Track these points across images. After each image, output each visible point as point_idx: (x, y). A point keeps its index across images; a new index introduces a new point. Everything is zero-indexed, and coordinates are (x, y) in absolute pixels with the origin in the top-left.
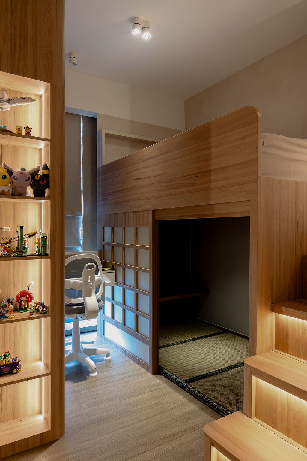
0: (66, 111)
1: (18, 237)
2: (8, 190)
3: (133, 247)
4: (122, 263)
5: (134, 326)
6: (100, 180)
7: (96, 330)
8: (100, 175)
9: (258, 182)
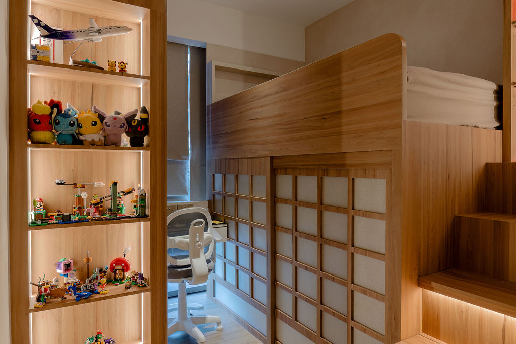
0: (168, 40)
1: (111, 196)
2: (99, 139)
3: (247, 198)
4: (235, 217)
5: (248, 291)
6: (210, 120)
7: (206, 291)
8: (210, 114)
9: (403, 127)
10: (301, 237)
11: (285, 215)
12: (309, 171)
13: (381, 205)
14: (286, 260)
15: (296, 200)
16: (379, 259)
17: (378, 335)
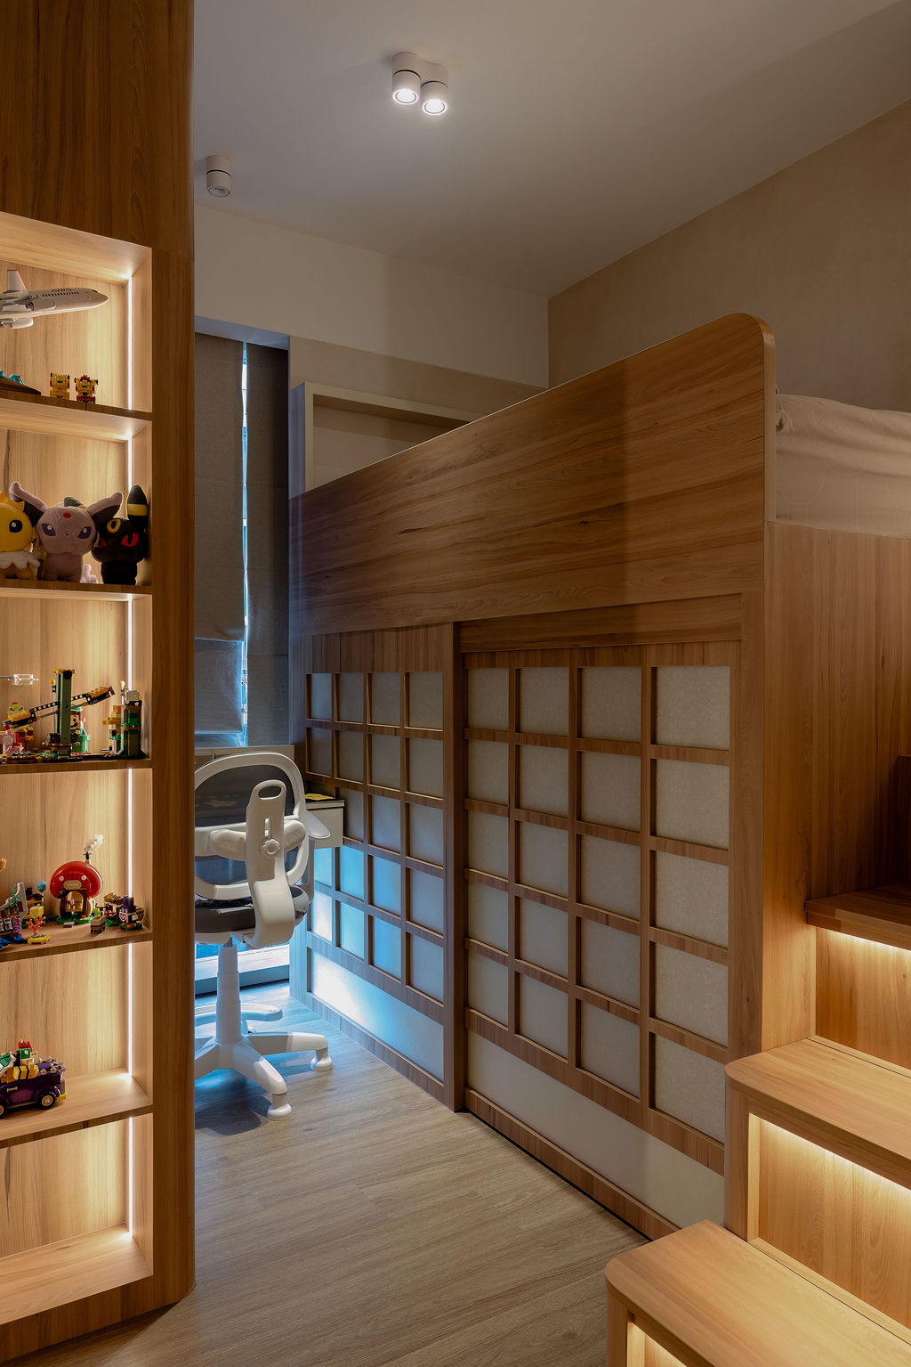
0: (197, 329)
1: (58, 703)
2: (28, 564)
3: (395, 731)
4: (365, 781)
5: (397, 968)
6: (300, 535)
7: (288, 979)
8: (300, 519)
9: (766, 538)
10: (528, 821)
11: (490, 772)
12: (548, 656)
13: (718, 731)
14: (492, 883)
15: (518, 730)
16: (713, 861)
17: (711, 1044)
